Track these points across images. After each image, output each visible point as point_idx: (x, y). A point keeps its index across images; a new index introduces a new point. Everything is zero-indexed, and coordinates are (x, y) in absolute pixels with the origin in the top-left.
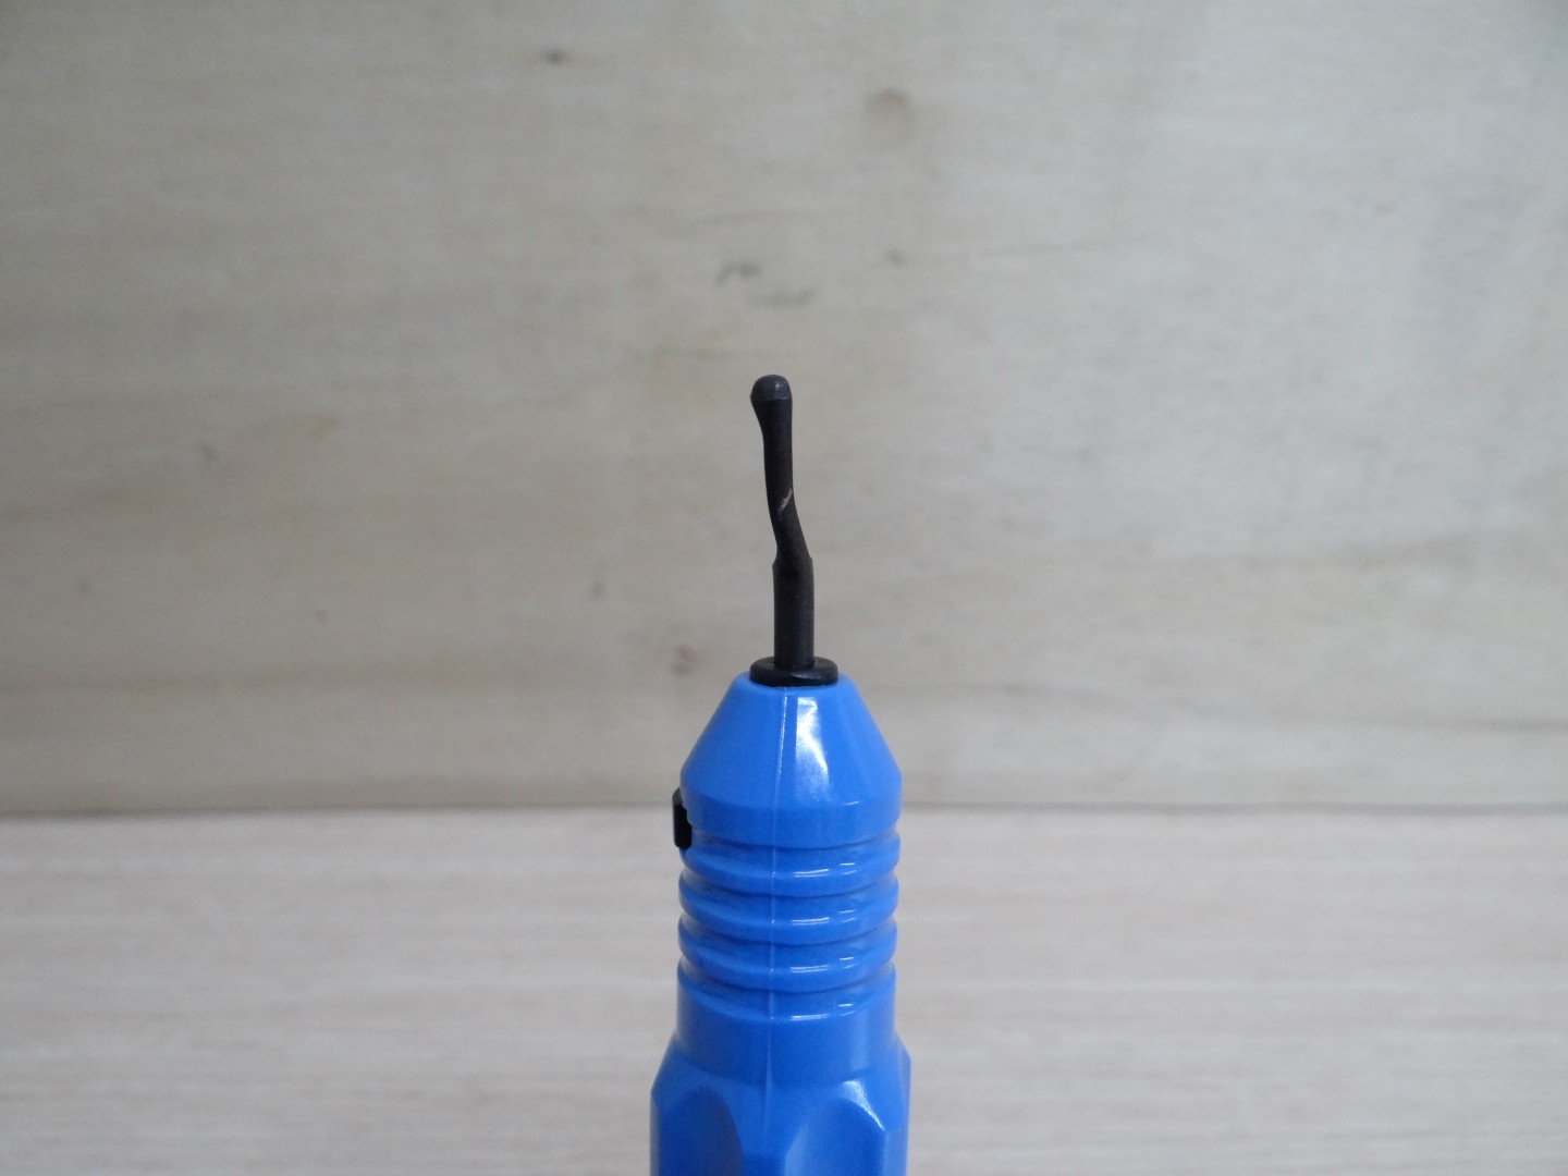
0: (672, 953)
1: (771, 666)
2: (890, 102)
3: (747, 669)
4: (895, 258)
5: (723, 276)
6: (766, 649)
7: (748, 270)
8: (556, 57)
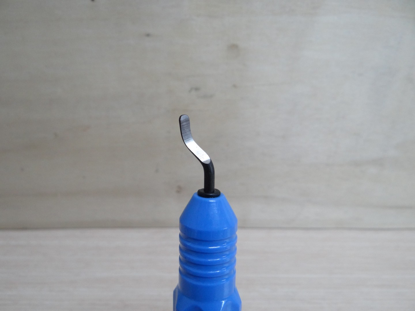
0: (177, 265)
1: (203, 191)
2: (234, 47)
3: (197, 191)
4: (235, 86)
5: (190, 91)
6: (202, 186)
7: (197, 89)
8: (148, 35)
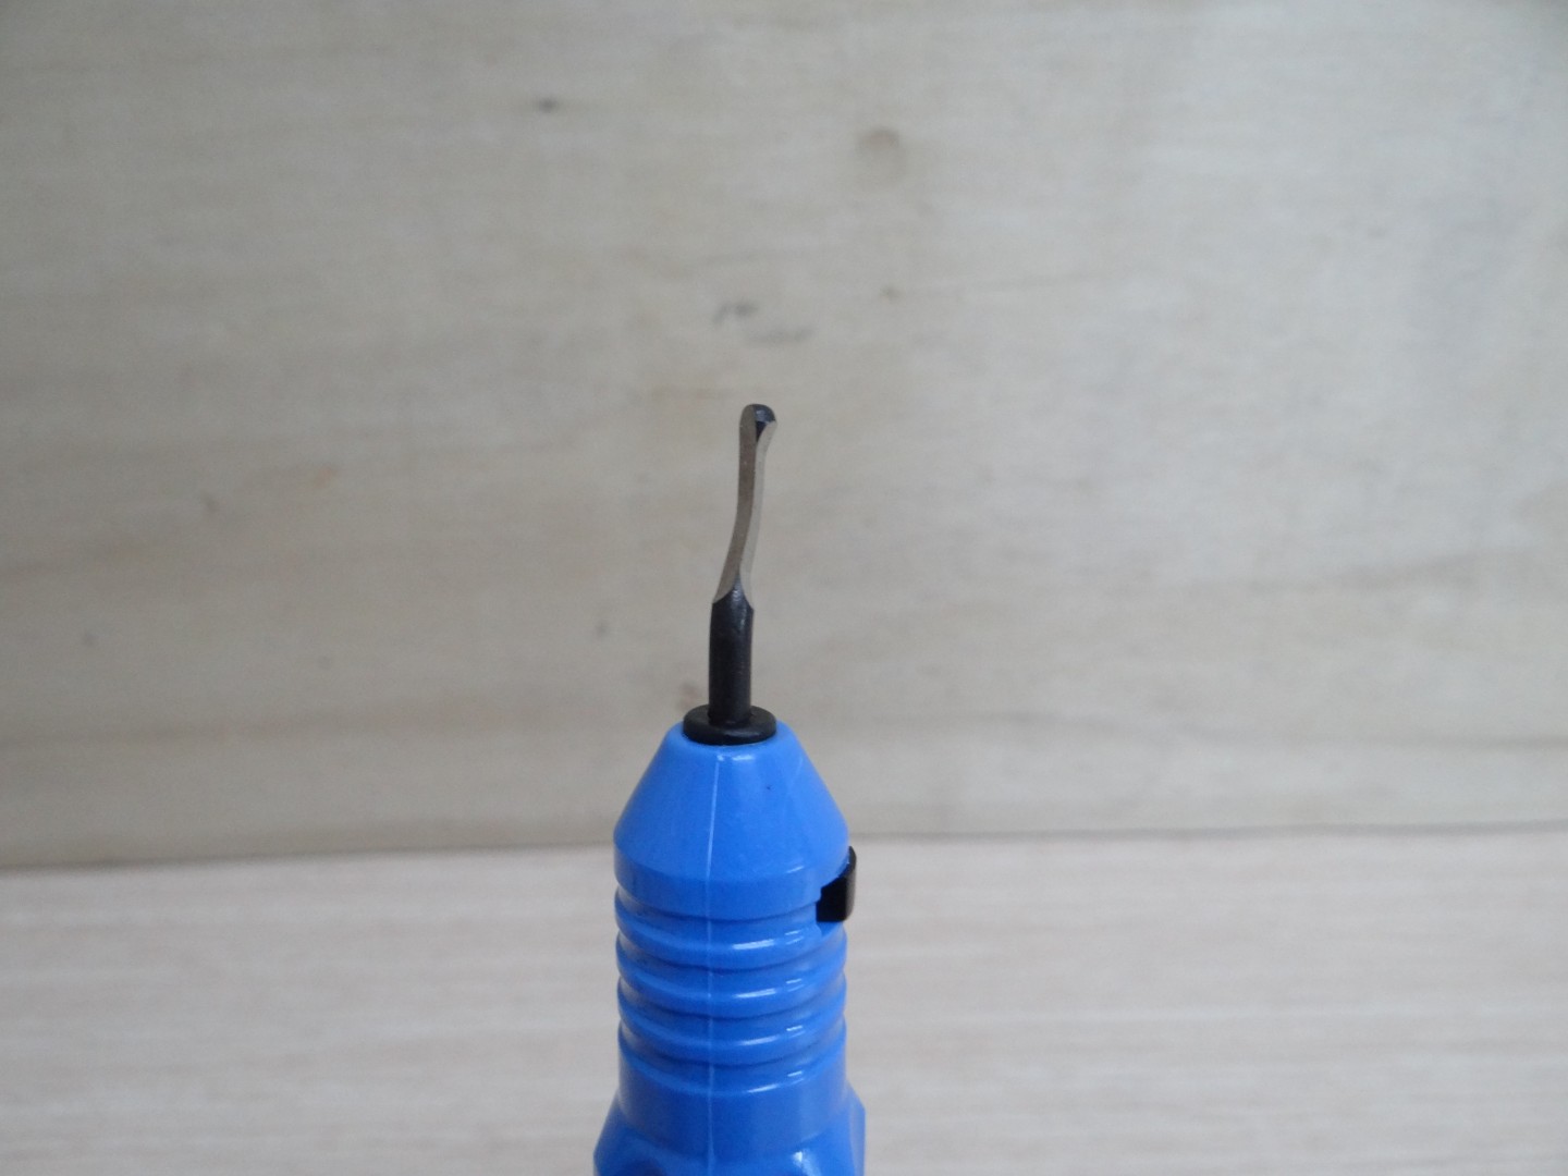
5: (719, 318)
7: (744, 310)
8: (548, 106)
